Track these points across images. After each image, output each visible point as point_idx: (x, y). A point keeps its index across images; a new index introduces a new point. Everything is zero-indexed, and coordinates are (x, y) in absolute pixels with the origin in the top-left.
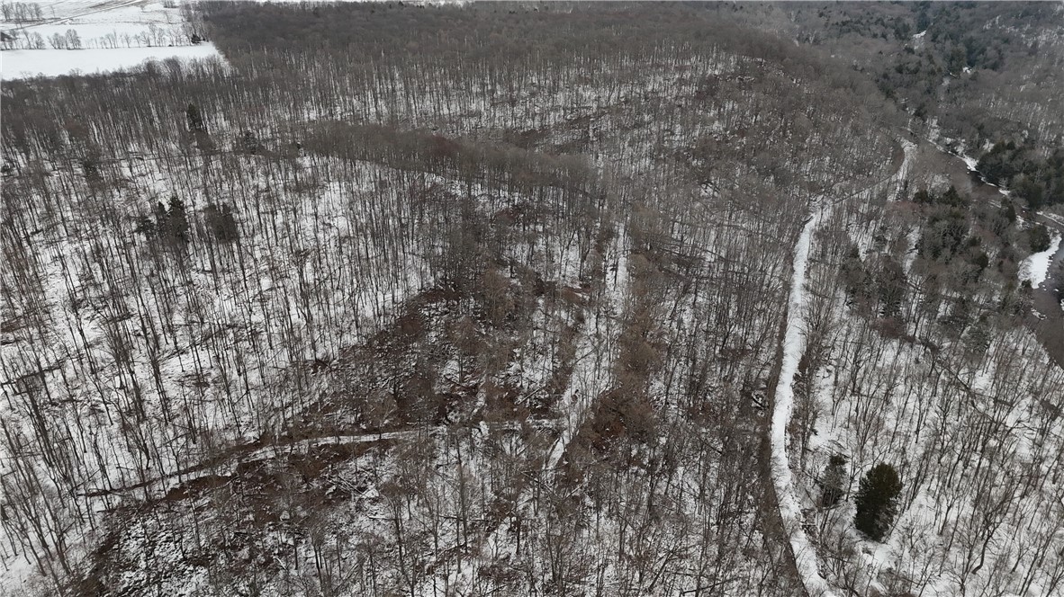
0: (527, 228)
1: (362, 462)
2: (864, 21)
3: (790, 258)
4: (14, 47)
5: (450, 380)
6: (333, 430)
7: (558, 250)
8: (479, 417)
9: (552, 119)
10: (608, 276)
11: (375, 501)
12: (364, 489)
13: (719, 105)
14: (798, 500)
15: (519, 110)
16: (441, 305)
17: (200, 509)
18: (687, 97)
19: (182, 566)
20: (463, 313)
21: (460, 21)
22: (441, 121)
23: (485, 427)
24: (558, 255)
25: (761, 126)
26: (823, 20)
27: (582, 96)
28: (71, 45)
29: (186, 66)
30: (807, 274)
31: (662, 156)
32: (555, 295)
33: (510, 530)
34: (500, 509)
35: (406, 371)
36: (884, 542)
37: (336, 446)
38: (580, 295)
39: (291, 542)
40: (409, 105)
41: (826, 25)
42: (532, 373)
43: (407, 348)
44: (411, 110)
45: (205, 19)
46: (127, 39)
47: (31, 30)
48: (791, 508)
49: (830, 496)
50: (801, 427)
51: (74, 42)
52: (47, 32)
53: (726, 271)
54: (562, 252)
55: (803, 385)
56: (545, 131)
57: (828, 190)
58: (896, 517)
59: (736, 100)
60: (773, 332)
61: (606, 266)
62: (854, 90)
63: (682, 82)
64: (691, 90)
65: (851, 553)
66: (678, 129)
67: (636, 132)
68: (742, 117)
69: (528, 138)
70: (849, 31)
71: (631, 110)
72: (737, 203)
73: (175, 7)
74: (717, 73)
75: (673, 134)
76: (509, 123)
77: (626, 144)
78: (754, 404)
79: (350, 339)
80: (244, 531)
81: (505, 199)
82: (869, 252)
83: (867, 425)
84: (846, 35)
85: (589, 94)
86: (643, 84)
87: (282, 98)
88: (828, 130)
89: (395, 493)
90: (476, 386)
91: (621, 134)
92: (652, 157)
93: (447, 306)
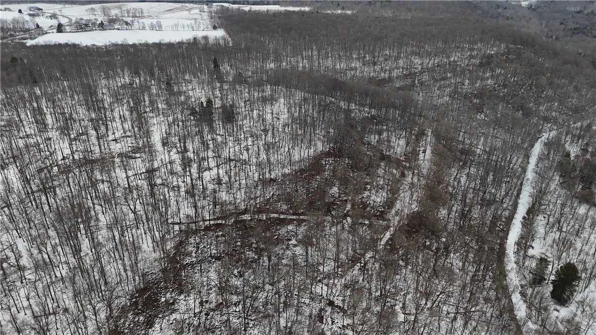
0: (377, 127)
1: (290, 227)
2: (589, 28)
3: (527, 157)
4: (133, 28)
5: (333, 196)
6: (277, 211)
7: (394, 139)
8: (345, 216)
9: (395, 74)
10: (420, 156)
12: (290, 240)
13: (492, 70)
14: (518, 279)
15: (377, 68)
16: (331, 160)
17: (217, 236)
18: (474, 65)
19: (210, 259)
20: (342, 165)
21: (349, 21)
22: (335, 71)
23: (350, 220)
24: (393, 142)
25: (517, 83)
26: (562, 27)
27: (413, 61)
28: (158, 29)
29: (211, 41)
30: (537, 165)
31: (456, 96)
32: (390, 161)
33: (360, 269)
34: (354, 260)
35: (312, 189)
36: (567, 307)
37: (278, 219)
38: (404, 163)
39: (256, 257)
40: (319, 63)
41: (564, 30)
42: (375, 198)
43: (313, 178)
44: (320, 65)
45: (219, 17)
46: (183, 26)
47: (141, 21)
48: (514, 279)
49: (538, 279)
50: (524, 243)
51: (159, 27)
52: (147, 22)
53: (488, 159)
54: (396, 140)
55: (528, 222)
56: (390, 79)
57: (555, 121)
58: (575, 294)
59: (503, 68)
60: (513, 193)
61: (420, 150)
62: (577, 66)
63: (471, 57)
64: (477, 61)
65: (546, 309)
66: (467, 82)
67: (442, 82)
68: (506, 78)
69: (382, 82)
70: (578, 33)
71: (440, 70)
72: (497, 123)
73: (205, 12)
74: (492, 52)
75: (463, 85)
76: (372, 74)
77: (436, 88)
78: (497, 228)
79: (287, 171)
80: (236, 249)
81: (366, 112)
82: (577, 156)
83: (564, 244)
84: (576, 36)
85: (417, 61)
86: (448, 57)
87: (257, 57)
88: (558, 87)
89: (306, 242)
90: (346, 201)
91: (434, 83)
92: (450, 96)
93: (334, 160)
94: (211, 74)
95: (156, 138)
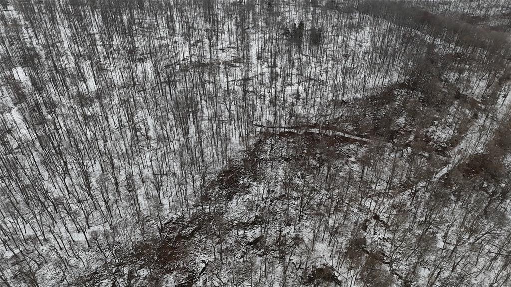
0: (459, 66)
1: (352, 146)
5: (399, 125)
6: (343, 131)
7: (474, 79)
8: (406, 146)
10: (499, 100)
11: (354, 163)
12: (350, 157)
16: (404, 92)
17: (289, 142)
20: (413, 98)
22: (428, 4)
23: (410, 150)
24: (473, 82)
32: (465, 101)
33: (410, 194)
34: (406, 186)
35: (380, 116)
37: (343, 137)
38: (480, 105)
39: (318, 165)
42: (441, 134)
43: (383, 106)
54: (476, 81)
61: (500, 94)
69: (475, 20)
79: (359, 96)
80: (303, 155)
81: (451, 49)
89: (364, 162)
90: (410, 132)
93: (406, 92)
95: (253, 52)
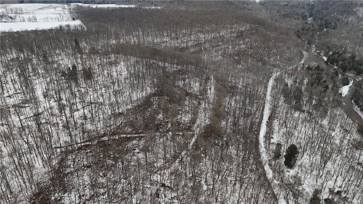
0: (182, 77)
1: (134, 142)
2: (292, 14)
3: (266, 87)
4: (16, 21)
5: (160, 120)
6: (125, 133)
7: (192, 82)
8: (168, 131)
9: (190, 44)
10: (208, 91)
11: (138, 153)
12: (135, 150)
13: (244, 40)
14: (267, 157)
15: (179, 41)
16: (156, 98)
17: (87, 153)
18: (233, 37)
19: (83, 168)
20: (163, 100)
21: (160, 13)
22: (154, 44)
23: (171, 133)
24: (192, 84)
25: (257, 46)
26: (278, 14)
27: (199, 36)
28: (34, 21)
29: (72, 28)
30: (271, 92)
31: (225, 55)
32: (192, 96)
33: (179, 162)
34: (175, 157)
35: (146, 117)
36: (293, 169)
37: (126, 137)
38: (200, 97)
39: (114, 163)
40: (144, 39)
41: (279, 15)
42: (185, 118)
43: (146, 110)
44: (145, 41)
45: (76, 12)
46: (52, 19)
47: (21, 16)
48: (265, 157)
49: (277, 155)
50: (268, 136)
51: (35, 20)
52: (26, 16)
53: (245, 90)
54: (194, 83)
55: (269, 124)
56: (187, 48)
57: (279, 66)
58: (297, 161)
59: (249, 38)
60: (260, 109)
61: (207, 88)
62: (288, 35)
63: (232, 32)
64: (235, 35)
65: (283, 172)
66: (230, 47)
67: (217, 48)
68: (251, 43)
69: (182, 49)
70: (287, 17)
71: (215, 41)
72: (249, 70)
73: (66, 9)
74: (243, 29)
75: (229, 49)
76: (176, 45)
77: (214, 51)
78: (254, 129)
79: (129, 107)
80: (100, 159)
81: (175, 68)
82: (291, 85)
83: (289, 135)
84: (286, 18)
85: (202, 36)
86: (219, 33)
87: (103, 37)
88: (279, 48)
89: (145, 150)
90: (168, 122)
91: (212, 48)
92: (222, 56)
93: (158, 98)
94: (74, 49)
95: (39, 93)
